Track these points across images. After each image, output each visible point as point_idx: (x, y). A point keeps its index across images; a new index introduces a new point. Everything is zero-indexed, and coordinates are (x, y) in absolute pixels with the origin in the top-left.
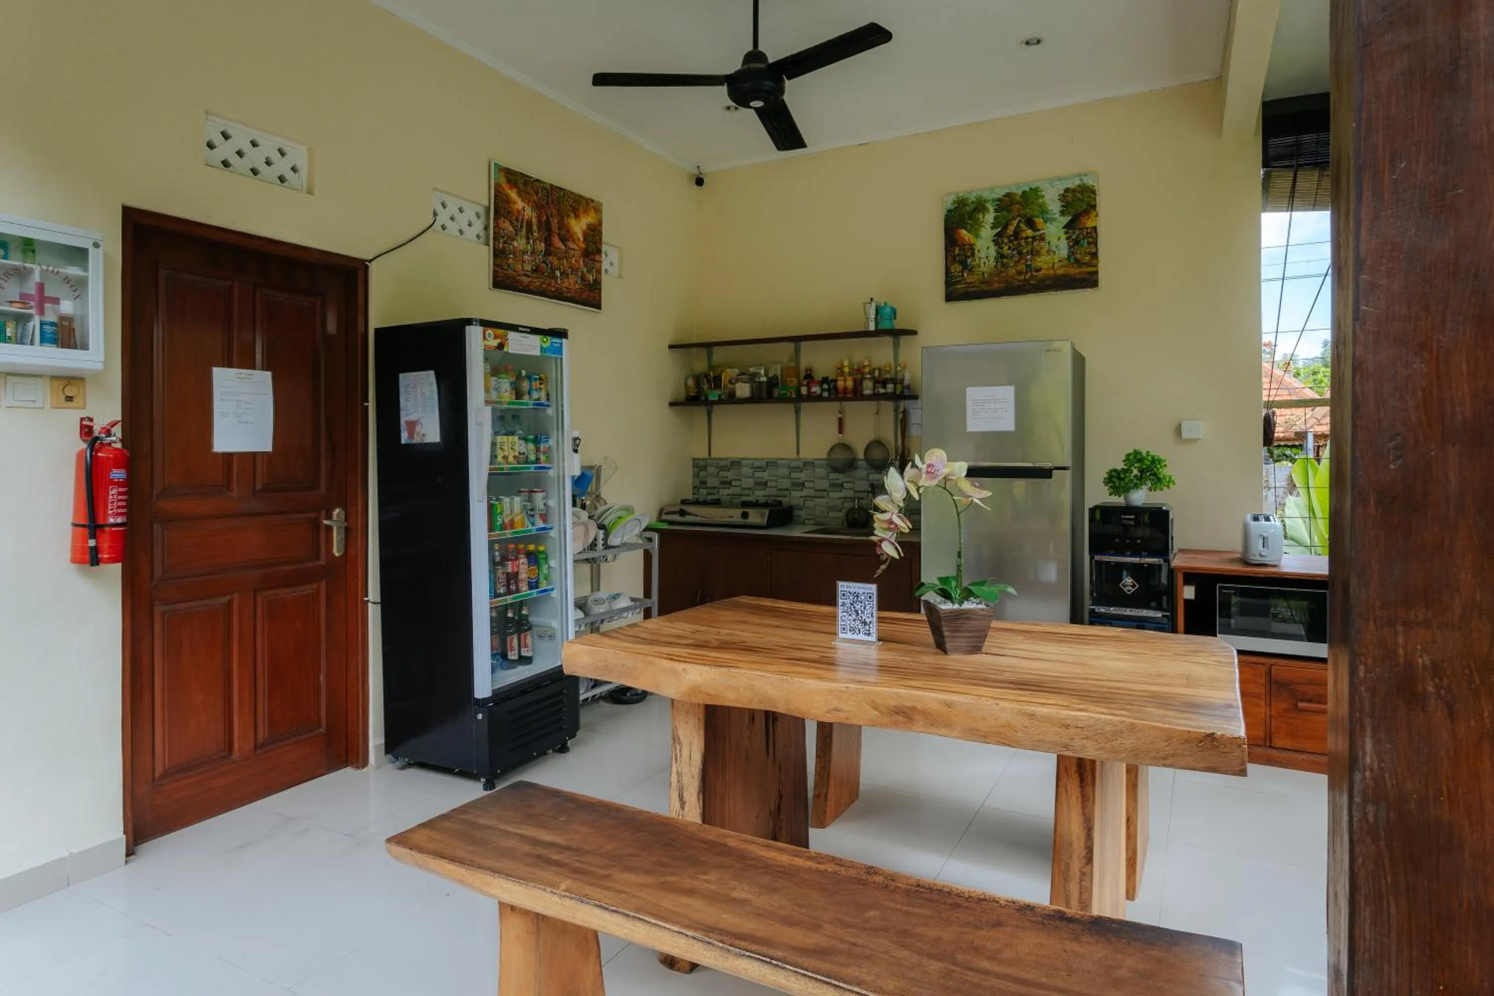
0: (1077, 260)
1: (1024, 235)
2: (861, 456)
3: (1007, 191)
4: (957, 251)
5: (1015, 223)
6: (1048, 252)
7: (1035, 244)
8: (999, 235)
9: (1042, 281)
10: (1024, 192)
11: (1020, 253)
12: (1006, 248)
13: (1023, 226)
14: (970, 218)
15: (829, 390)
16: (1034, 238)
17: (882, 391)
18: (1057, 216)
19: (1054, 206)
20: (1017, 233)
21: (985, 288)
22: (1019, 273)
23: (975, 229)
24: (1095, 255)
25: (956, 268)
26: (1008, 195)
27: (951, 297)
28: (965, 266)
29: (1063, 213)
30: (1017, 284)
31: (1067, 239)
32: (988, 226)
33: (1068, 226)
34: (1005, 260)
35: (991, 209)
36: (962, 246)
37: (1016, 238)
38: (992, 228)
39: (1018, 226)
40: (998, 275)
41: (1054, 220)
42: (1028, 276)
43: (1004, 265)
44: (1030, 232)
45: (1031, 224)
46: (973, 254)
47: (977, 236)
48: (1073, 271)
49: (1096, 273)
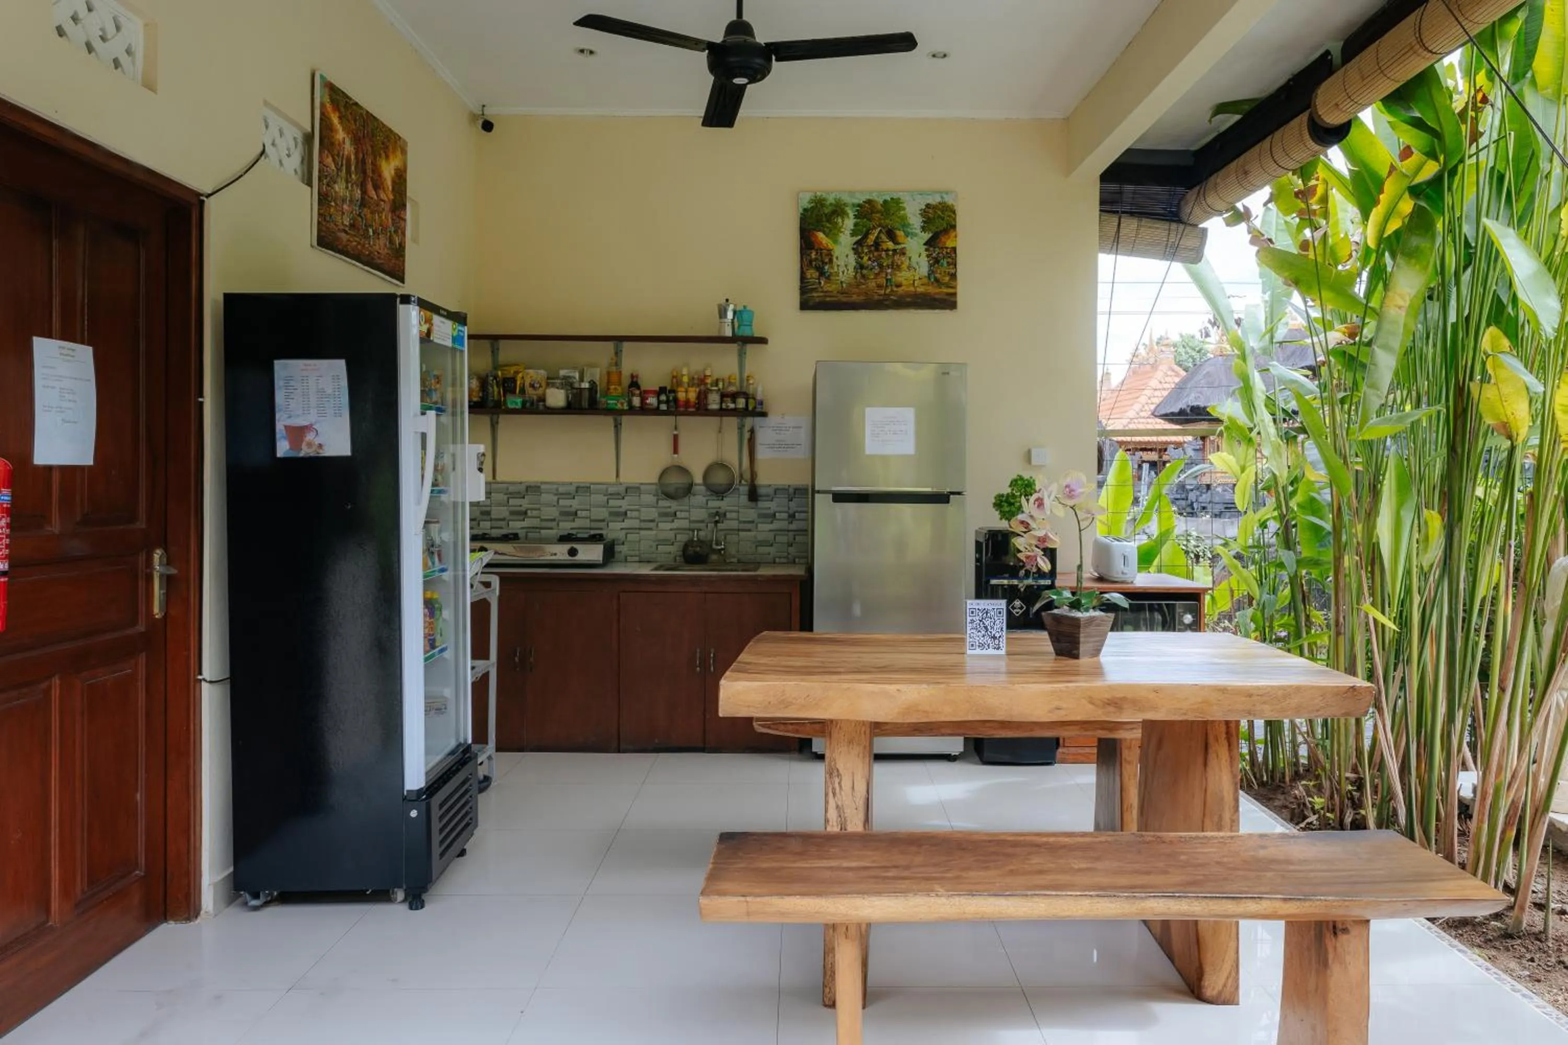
0: (937, 280)
1: (885, 247)
2: (698, 479)
3: (868, 197)
4: (813, 256)
5: (876, 232)
6: (909, 267)
7: (896, 257)
8: (859, 243)
9: (901, 296)
10: (885, 202)
11: (881, 266)
12: (866, 258)
13: (884, 237)
14: (828, 221)
15: (667, 402)
16: (894, 251)
17: (732, 406)
18: (918, 231)
19: (916, 221)
20: (877, 244)
21: (844, 299)
22: (879, 286)
23: (833, 232)
24: (953, 276)
25: (812, 274)
26: (869, 202)
27: (805, 305)
28: (822, 273)
29: (924, 229)
30: (876, 297)
31: (928, 256)
32: (848, 232)
33: (929, 243)
34: (865, 272)
35: (851, 215)
36: (820, 250)
37: (877, 250)
38: (852, 235)
39: (877, 237)
40: (858, 286)
41: (916, 235)
42: (888, 291)
43: (863, 276)
44: (890, 245)
45: (891, 235)
46: (831, 261)
47: (836, 241)
48: (932, 290)
49: (955, 294)
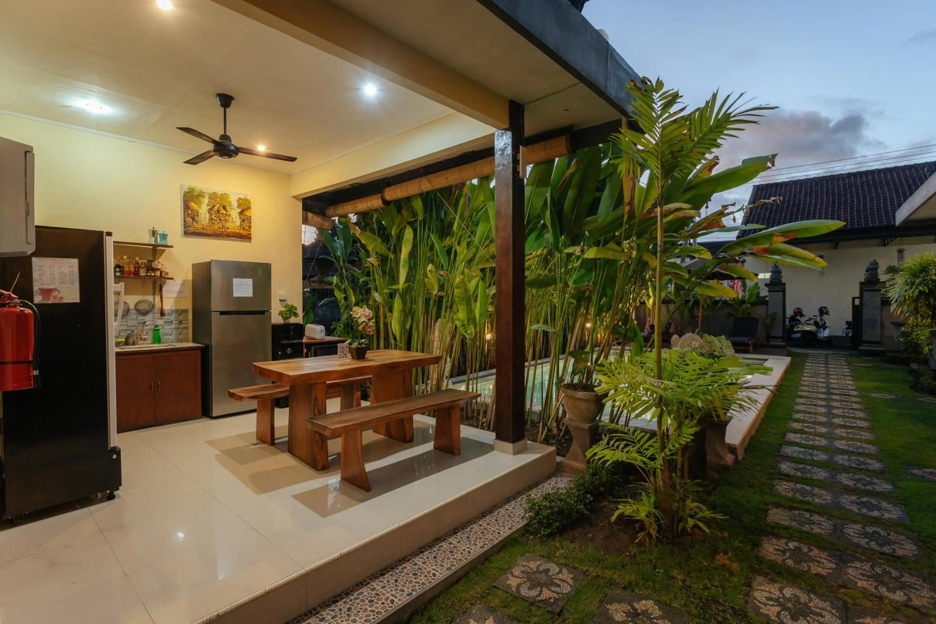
0: (243, 228)
1: (222, 212)
3: (214, 191)
4: (190, 212)
5: (218, 206)
6: (232, 222)
7: (227, 217)
8: (211, 209)
9: (229, 233)
10: (222, 195)
11: (220, 220)
12: (214, 216)
13: (221, 209)
14: (196, 198)
15: (120, 271)
16: (226, 214)
17: (153, 274)
18: (236, 208)
19: (235, 204)
20: (218, 211)
21: (204, 231)
22: (219, 228)
23: (199, 204)
24: (250, 227)
25: (189, 220)
26: (214, 193)
27: (187, 233)
28: (194, 220)
29: (238, 207)
30: (218, 232)
31: (240, 218)
32: (206, 204)
33: (241, 213)
34: (213, 221)
35: (207, 197)
36: (192, 210)
37: (218, 213)
38: (207, 206)
39: (218, 208)
40: (210, 227)
41: (234, 209)
42: (223, 230)
43: (213, 223)
44: (224, 212)
45: (224, 208)
46: (198, 215)
47: (200, 207)
48: (242, 232)
49: (251, 234)
